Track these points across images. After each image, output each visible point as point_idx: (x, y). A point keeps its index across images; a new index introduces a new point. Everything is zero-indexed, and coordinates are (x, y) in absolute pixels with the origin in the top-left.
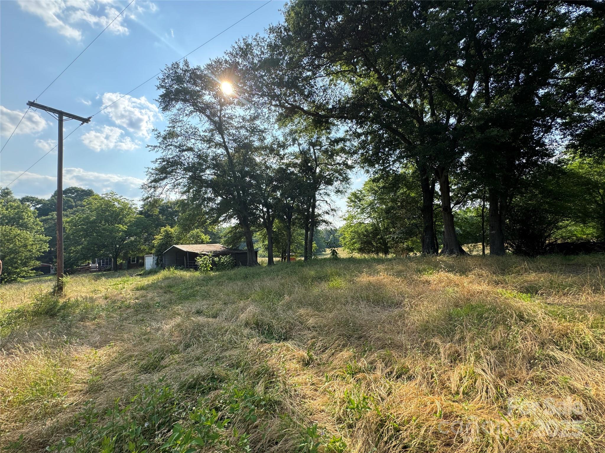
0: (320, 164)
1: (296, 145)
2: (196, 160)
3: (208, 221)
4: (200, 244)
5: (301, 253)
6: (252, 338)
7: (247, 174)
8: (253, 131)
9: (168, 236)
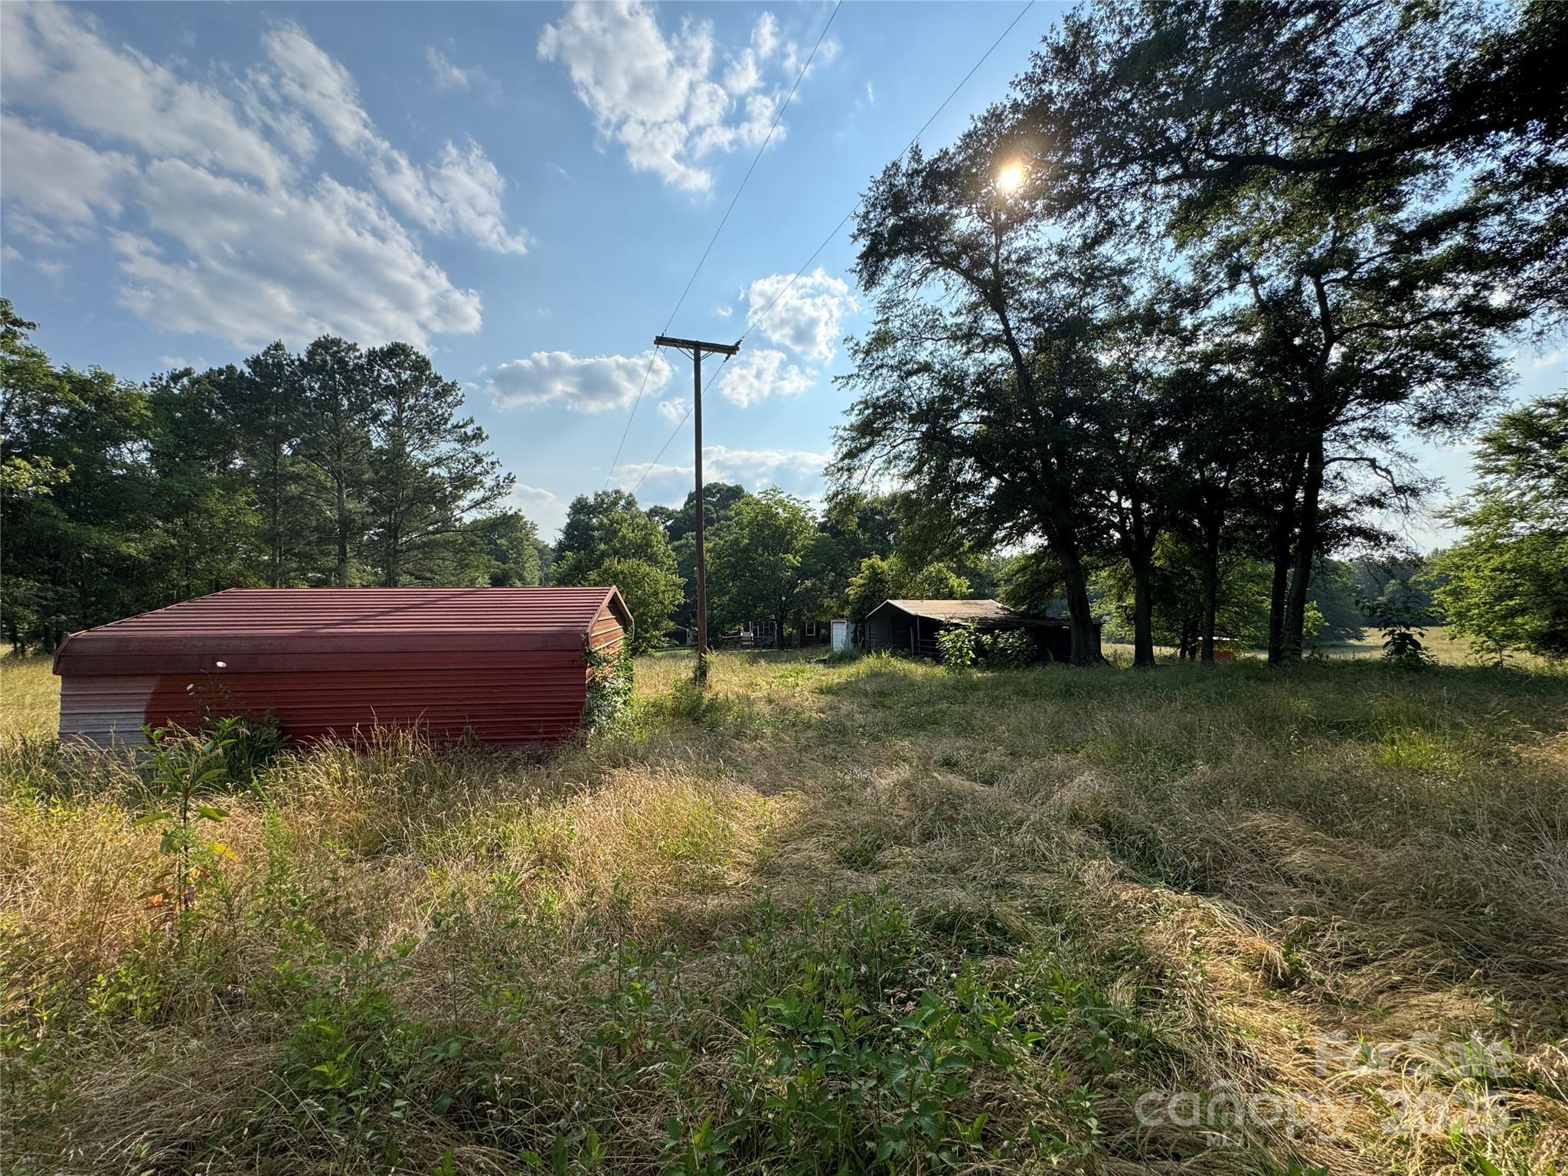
0: (1344, 331)
1: (1241, 288)
2: (937, 392)
3: (967, 544)
4: (945, 599)
5: (1254, 638)
6: (1091, 858)
7: (1072, 406)
8: (1090, 278)
9: (876, 577)
